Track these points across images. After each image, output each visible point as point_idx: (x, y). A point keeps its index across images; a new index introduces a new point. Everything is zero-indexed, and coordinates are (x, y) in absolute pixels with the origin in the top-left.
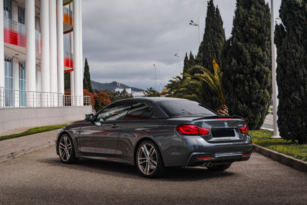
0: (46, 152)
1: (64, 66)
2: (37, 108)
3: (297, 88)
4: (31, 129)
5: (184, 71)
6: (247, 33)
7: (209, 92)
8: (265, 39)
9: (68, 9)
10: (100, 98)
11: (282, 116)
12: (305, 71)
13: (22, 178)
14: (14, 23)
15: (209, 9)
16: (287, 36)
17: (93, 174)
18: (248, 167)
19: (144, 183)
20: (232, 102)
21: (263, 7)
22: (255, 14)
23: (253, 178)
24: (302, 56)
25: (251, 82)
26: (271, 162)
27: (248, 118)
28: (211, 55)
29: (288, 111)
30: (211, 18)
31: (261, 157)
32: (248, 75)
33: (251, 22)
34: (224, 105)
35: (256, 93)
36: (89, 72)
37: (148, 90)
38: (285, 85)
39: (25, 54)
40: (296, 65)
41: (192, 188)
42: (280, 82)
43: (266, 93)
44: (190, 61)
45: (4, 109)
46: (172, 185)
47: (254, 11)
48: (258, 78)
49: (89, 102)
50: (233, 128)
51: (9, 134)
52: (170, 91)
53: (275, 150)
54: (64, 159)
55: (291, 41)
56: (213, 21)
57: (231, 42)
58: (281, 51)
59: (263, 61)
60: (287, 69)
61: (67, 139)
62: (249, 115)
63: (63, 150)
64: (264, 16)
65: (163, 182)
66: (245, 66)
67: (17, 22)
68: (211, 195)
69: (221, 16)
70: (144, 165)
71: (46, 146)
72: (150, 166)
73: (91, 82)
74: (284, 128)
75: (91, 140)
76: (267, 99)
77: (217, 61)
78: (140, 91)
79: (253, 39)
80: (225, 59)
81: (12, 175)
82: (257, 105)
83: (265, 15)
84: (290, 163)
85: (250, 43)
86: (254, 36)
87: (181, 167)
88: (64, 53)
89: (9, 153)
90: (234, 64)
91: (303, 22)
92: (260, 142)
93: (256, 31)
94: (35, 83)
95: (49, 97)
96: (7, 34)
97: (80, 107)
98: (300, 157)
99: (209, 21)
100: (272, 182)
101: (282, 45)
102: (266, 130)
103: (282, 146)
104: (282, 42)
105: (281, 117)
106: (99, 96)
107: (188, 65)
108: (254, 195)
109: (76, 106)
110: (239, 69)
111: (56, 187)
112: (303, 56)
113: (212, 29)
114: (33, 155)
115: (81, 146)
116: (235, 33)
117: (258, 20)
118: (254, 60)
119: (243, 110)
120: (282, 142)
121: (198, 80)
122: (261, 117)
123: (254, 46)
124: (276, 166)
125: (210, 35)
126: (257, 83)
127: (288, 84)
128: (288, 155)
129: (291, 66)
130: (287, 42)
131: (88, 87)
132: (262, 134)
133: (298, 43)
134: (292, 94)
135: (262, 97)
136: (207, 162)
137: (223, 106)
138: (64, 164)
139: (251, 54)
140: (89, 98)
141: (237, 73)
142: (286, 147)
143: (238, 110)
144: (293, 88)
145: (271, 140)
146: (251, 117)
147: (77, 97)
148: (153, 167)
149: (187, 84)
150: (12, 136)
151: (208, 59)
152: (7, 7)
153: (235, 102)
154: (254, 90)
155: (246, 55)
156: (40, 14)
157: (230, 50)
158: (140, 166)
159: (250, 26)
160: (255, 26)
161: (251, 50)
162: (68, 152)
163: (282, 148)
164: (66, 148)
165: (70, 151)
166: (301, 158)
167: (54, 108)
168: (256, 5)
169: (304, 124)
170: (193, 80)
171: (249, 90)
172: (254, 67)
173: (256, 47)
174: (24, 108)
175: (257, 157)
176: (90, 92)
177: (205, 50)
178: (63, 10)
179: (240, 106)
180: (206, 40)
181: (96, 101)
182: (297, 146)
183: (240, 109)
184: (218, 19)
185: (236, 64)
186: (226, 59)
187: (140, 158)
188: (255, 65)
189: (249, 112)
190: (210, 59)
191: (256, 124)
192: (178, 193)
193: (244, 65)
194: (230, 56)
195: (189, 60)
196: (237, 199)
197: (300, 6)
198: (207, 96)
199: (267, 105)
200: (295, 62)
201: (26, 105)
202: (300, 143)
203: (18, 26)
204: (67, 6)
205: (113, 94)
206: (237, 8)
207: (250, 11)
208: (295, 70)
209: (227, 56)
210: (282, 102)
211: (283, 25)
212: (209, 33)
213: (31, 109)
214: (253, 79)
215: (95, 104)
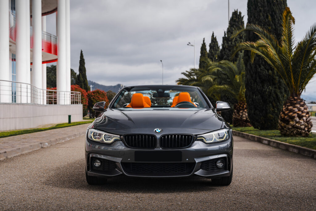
7: (258, 78)
10: (95, 96)
28: (263, 16)
97: (67, 105)
106: (94, 94)
131: (83, 84)
181: (90, 99)
190: (262, 22)
198: (255, 84)
215: (89, 103)
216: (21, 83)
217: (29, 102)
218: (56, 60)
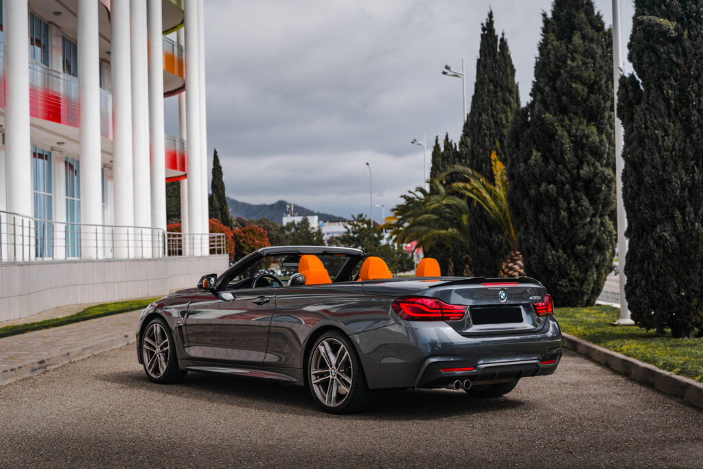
0: (118, 358)
1: (167, 167)
2: (107, 261)
3: (667, 215)
4: (91, 308)
5: (431, 176)
6: (564, 94)
7: (484, 224)
8: (605, 107)
9: (173, 41)
10: (246, 238)
11: (635, 275)
12: (683, 176)
13: (57, 415)
14: (55, 74)
15: (485, 40)
16: (644, 100)
17: (215, 405)
18: (555, 389)
19: (324, 425)
20: (533, 244)
21: (599, 35)
22: (582, 51)
23: (562, 412)
24: (677, 144)
25: (573, 201)
26: (609, 376)
27: (567, 280)
28: (490, 141)
29: (649, 264)
30: (489, 61)
31: (589, 366)
32: (567, 186)
33: (572, 70)
34: (518, 253)
35: (585, 225)
36: (222, 181)
37: (353, 220)
38: (641, 208)
39: (78, 142)
40: (664, 165)
41: (427, 434)
42: (630, 203)
43: (607, 224)
44: (445, 154)
45: (30, 265)
46: (382, 430)
47: (580, 46)
48: (590, 192)
49: (222, 247)
50: (520, 305)
51: (40, 319)
52: (400, 220)
53: (619, 350)
54: (155, 374)
55: (653, 112)
56: (493, 67)
57: (529, 113)
58: (632, 135)
59: (599, 154)
60: (644, 174)
61: (161, 329)
62: (570, 274)
63: (151, 354)
64: (600, 56)
65: (364, 421)
66: (560, 166)
67: (59, 73)
68: (465, 451)
69: (512, 56)
70: (325, 385)
71: (119, 346)
72: (338, 387)
73: (228, 201)
74: (641, 303)
75: (214, 332)
76: (609, 238)
77: (503, 156)
78: (339, 222)
79: (579, 107)
80: (516, 150)
81: (38, 409)
82: (587, 251)
83: (603, 53)
84: (648, 380)
85: (571, 114)
86: (579, 99)
87: (404, 388)
88: (166, 138)
89: (36, 361)
90: (536, 161)
91: (678, 71)
92: (588, 333)
93: (583, 90)
94: (101, 207)
95: (131, 237)
96: (37, 99)
97: (202, 257)
98: (669, 365)
99: (485, 67)
100: (603, 421)
101: (633, 121)
102: (608, 306)
103: (634, 341)
104: (633, 114)
105: (634, 278)
106: (245, 233)
107: (440, 163)
108: (559, 449)
109: (193, 256)
110: (546, 173)
111: (130, 434)
112: (680, 145)
113: (491, 84)
114: (88, 364)
115: (190, 344)
116: (538, 94)
117: (589, 65)
118: (580, 151)
119: (557, 262)
120: (636, 333)
121: (462, 196)
122: (595, 279)
123: (581, 123)
124: (617, 386)
125: (487, 98)
126: (586, 203)
127: (646, 205)
128: (646, 361)
129: (653, 167)
130: (645, 114)
132: (597, 315)
133: (669, 115)
134: (656, 227)
135: (598, 233)
136: (461, 378)
137: (515, 253)
138: (154, 384)
139: (573, 138)
140: (222, 239)
141: (542, 181)
142: (642, 344)
143: (546, 264)
144: (659, 215)
145: (614, 328)
146: (574, 278)
147: (196, 237)
148: (345, 390)
149: (436, 205)
150: (47, 324)
151: (481, 150)
152: (39, 38)
153: (538, 244)
154: (581, 218)
155: (563, 141)
156: (112, 54)
157: (528, 131)
158: (316, 388)
159: (570, 78)
160: (581, 78)
161: (574, 131)
162: (162, 358)
163: (634, 346)
164: (158, 350)
165: (166, 357)
166: (671, 367)
167: (143, 260)
168: (583, 32)
169: (683, 294)
170: (451, 197)
171: (569, 218)
172: (579, 167)
173: (585, 123)
174: (76, 262)
175: (579, 365)
176: (224, 224)
177: (475, 131)
178: (163, 43)
179: (551, 254)
180: (478, 108)
181: (237, 244)
182: (667, 343)
183: (549, 261)
184: (504, 62)
185: (540, 162)
186: (519, 150)
187: (317, 369)
188: (582, 163)
189: (570, 266)
190: (487, 149)
191: (585, 293)
192: (395, 446)
193: (557, 163)
194: (527, 145)
195: (442, 153)
196: (520, 459)
197: (672, 35)
199: (610, 251)
200: (662, 157)
201: (81, 256)
202: (676, 334)
203: (62, 81)
204: (173, 36)
205: (278, 228)
206: (543, 37)
207: (571, 44)
208: (662, 175)
209: (521, 143)
210: (635, 245)
211: (637, 77)
212: (484, 93)
213: (90, 264)
214: (579, 194)
215: (236, 251)
216: (127, 227)
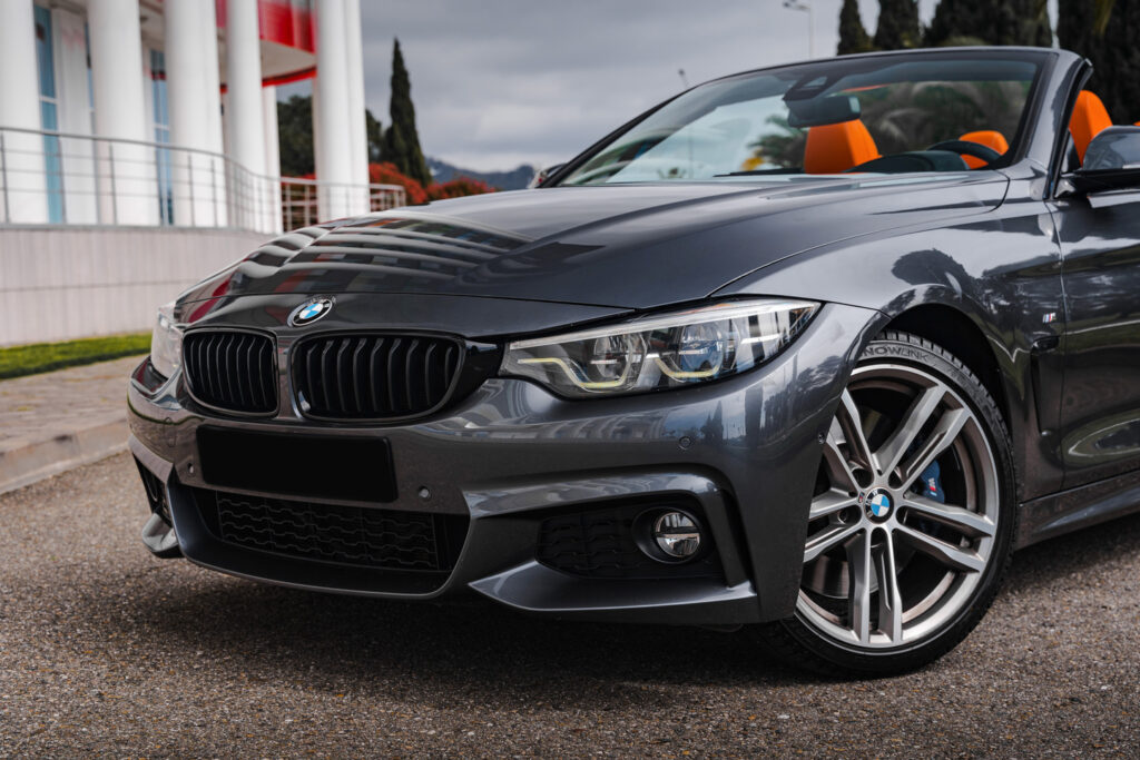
131: (406, 159)
140: (396, 198)
216: (188, 150)
217: (222, 222)
218: (310, 72)
